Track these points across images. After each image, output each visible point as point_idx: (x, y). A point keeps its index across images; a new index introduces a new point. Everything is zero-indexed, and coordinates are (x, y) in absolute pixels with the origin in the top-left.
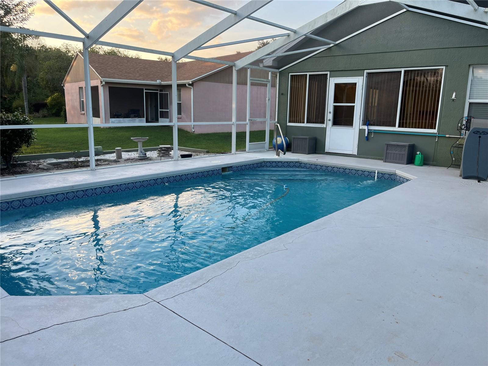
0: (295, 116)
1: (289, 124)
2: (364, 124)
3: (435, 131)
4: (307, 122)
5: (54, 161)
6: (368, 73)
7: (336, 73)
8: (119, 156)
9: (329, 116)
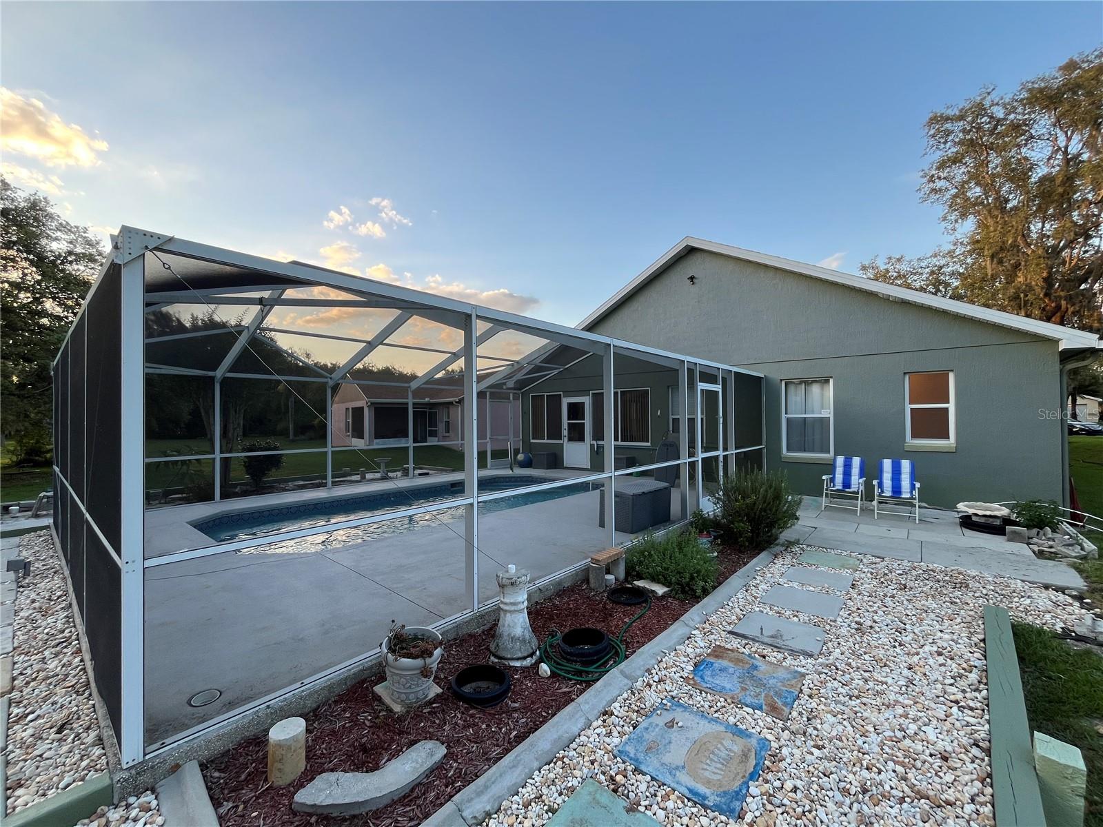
0: (538, 434)
1: (532, 441)
2: (593, 440)
3: (649, 444)
4: (547, 439)
5: (302, 483)
6: (593, 394)
7: (569, 393)
8: (363, 478)
9: (565, 433)
